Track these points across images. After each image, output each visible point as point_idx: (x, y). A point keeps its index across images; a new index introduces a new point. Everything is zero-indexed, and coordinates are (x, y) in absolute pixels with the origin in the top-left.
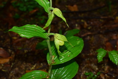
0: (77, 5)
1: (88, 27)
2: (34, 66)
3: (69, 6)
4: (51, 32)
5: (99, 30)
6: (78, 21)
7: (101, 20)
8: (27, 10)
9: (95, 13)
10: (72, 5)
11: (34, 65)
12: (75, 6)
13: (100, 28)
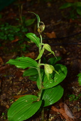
0: (55, 32)
1: (67, 52)
2: (20, 92)
3: (47, 33)
4: (41, 63)
5: (77, 55)
6: (56, 47)
7: (78, 46)
8: (8, 38)
9: (73, 39)
10: (51, 32)
11: (20, 90)
12: (53, 33)
13: (78, 53)
